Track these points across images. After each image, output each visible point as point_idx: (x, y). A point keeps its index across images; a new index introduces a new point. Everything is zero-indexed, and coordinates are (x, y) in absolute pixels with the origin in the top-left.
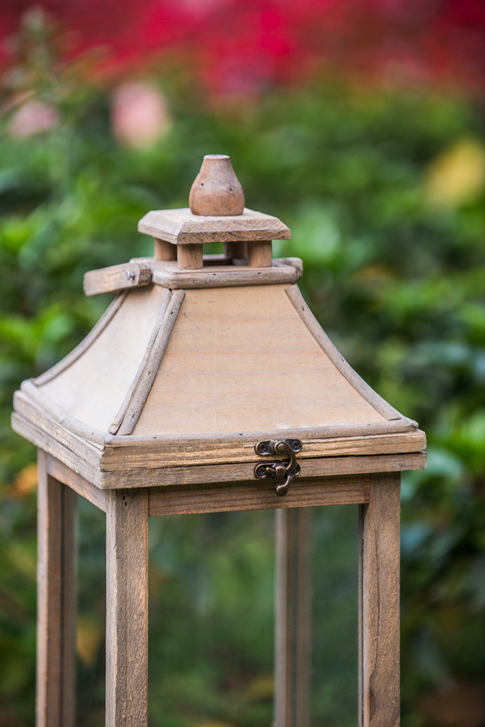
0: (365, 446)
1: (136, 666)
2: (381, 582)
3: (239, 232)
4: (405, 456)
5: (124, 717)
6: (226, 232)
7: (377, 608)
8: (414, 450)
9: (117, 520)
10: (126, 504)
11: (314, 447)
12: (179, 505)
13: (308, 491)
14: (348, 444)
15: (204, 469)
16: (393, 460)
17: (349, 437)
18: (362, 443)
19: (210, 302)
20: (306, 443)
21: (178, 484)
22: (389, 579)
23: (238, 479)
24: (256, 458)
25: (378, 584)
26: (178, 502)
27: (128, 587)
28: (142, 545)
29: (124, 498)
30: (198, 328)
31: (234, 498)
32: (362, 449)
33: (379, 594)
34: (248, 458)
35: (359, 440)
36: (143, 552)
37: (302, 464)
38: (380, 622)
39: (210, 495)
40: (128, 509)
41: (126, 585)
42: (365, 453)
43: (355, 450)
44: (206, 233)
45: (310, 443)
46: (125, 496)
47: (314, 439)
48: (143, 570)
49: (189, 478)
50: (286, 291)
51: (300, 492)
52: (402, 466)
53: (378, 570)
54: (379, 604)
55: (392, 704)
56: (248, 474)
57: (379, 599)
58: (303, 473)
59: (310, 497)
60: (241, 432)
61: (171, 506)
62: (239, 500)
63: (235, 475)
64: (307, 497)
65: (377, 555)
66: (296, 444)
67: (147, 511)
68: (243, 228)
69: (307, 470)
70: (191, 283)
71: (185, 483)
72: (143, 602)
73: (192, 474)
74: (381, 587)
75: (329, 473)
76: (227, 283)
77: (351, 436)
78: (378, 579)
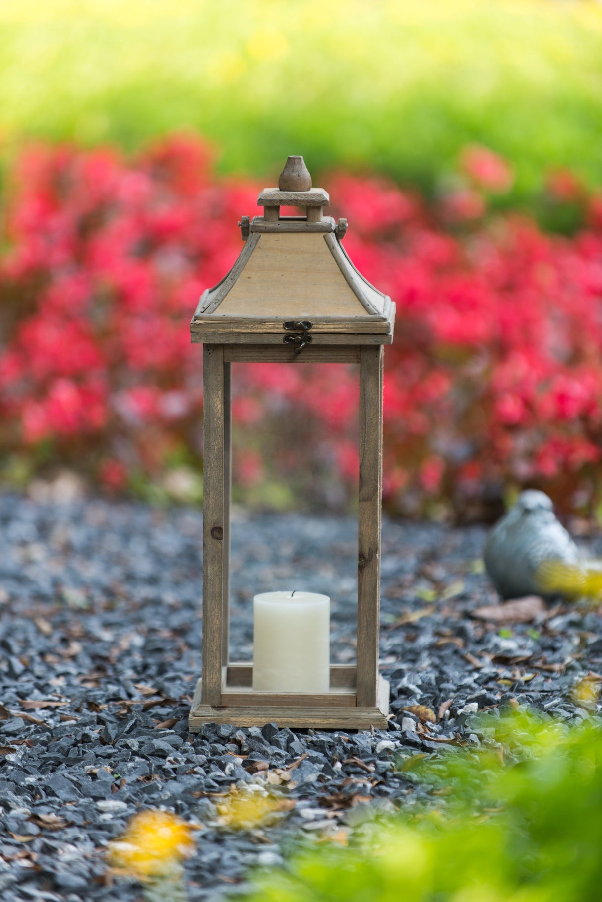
0: (352, 328)
1: (216, 448)
2: (367, 411)
3: (296, 200)
4: (378, 336)
5: (209, 476)
6: (288, 200)
7: (364, 426)
8: (382, 332)
9: (204, 362)
10: (210, 353)
11: (320, 326)
12: (242, 357)
13: (321, 354)
14: (341, 326)
15: (253, 336)
16: (371, 338)
17: (343, 322)
18: (349, 326)
19: (276, 241)
20: (315, 324)
21: (237, 343)
22: (372, 410)
23: (273, 342)
24: (283, 331)
25: (365, 412)
26: (241, 355)
27: (211, 402)
28: (219, 378)
29: (208, 350)
30: (267, 255)
31: (276, 355)
32: (349, 330)
33: (366, 418)
34: (279, 331)
35: (348, 324)
36: (220, 382)
37: (313, 337)
38: (366, 435)
39: (261, 352)
40: (211, 357)
41: (210, 401)
42: (352, 332)
43: (345, 330)
44: (275, 200)
45: (317, 324)
46: (209, 348)
47: (321, 322)
48: (220, 393)
49: (243, 340)
50: (324, 236)
51: (317, 354)
52: (376, 342)
53: (365, 403)
54: (366, 424)
55: (374, 483)
56: (279, 340)
57: (366, 421)
58: (314, 342)
59: (322, 357)
60: (276, 315)
61: (237, 357)
62: (279, 356)
63: (271, 340)
64: (321, 357)
65: (365, 395)
66: (308, 324)
67: (222, 358)
68: (299, 198)
69: (315, 341)
70: (263, 229)
71: (241, 343)
72: (220, 412)
73: (246, 338)
74: (367, 414)
75: (330, 343)
76: (286, 230)
77: (345, 322)
78: (365, 409)
